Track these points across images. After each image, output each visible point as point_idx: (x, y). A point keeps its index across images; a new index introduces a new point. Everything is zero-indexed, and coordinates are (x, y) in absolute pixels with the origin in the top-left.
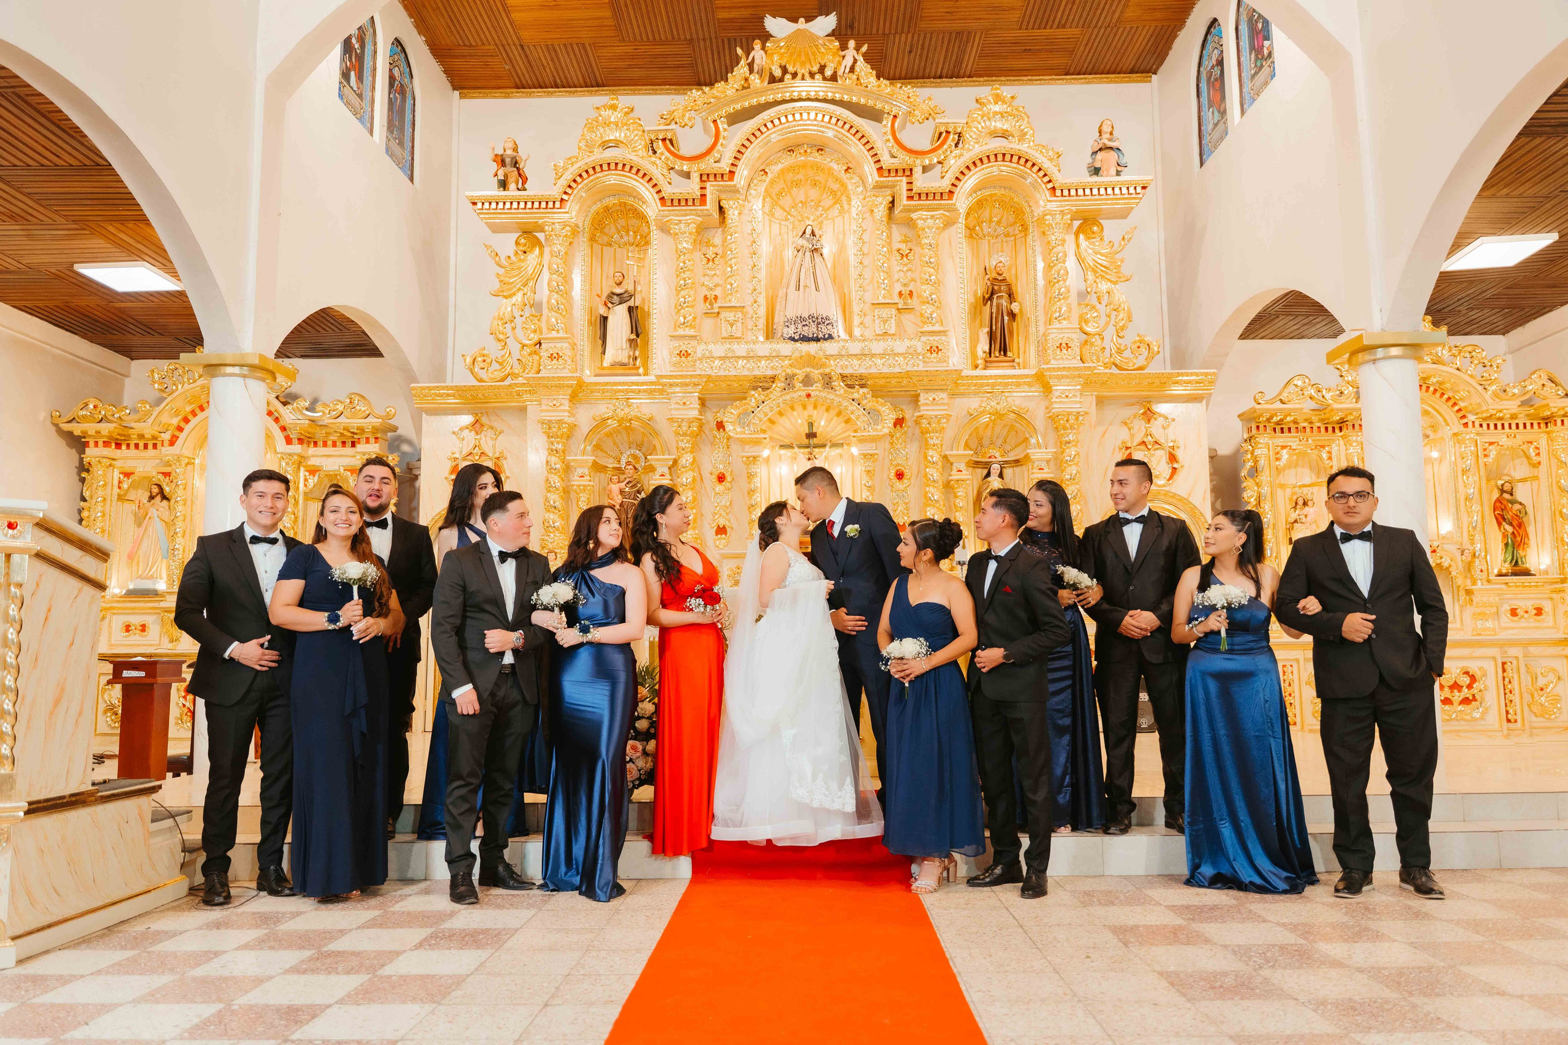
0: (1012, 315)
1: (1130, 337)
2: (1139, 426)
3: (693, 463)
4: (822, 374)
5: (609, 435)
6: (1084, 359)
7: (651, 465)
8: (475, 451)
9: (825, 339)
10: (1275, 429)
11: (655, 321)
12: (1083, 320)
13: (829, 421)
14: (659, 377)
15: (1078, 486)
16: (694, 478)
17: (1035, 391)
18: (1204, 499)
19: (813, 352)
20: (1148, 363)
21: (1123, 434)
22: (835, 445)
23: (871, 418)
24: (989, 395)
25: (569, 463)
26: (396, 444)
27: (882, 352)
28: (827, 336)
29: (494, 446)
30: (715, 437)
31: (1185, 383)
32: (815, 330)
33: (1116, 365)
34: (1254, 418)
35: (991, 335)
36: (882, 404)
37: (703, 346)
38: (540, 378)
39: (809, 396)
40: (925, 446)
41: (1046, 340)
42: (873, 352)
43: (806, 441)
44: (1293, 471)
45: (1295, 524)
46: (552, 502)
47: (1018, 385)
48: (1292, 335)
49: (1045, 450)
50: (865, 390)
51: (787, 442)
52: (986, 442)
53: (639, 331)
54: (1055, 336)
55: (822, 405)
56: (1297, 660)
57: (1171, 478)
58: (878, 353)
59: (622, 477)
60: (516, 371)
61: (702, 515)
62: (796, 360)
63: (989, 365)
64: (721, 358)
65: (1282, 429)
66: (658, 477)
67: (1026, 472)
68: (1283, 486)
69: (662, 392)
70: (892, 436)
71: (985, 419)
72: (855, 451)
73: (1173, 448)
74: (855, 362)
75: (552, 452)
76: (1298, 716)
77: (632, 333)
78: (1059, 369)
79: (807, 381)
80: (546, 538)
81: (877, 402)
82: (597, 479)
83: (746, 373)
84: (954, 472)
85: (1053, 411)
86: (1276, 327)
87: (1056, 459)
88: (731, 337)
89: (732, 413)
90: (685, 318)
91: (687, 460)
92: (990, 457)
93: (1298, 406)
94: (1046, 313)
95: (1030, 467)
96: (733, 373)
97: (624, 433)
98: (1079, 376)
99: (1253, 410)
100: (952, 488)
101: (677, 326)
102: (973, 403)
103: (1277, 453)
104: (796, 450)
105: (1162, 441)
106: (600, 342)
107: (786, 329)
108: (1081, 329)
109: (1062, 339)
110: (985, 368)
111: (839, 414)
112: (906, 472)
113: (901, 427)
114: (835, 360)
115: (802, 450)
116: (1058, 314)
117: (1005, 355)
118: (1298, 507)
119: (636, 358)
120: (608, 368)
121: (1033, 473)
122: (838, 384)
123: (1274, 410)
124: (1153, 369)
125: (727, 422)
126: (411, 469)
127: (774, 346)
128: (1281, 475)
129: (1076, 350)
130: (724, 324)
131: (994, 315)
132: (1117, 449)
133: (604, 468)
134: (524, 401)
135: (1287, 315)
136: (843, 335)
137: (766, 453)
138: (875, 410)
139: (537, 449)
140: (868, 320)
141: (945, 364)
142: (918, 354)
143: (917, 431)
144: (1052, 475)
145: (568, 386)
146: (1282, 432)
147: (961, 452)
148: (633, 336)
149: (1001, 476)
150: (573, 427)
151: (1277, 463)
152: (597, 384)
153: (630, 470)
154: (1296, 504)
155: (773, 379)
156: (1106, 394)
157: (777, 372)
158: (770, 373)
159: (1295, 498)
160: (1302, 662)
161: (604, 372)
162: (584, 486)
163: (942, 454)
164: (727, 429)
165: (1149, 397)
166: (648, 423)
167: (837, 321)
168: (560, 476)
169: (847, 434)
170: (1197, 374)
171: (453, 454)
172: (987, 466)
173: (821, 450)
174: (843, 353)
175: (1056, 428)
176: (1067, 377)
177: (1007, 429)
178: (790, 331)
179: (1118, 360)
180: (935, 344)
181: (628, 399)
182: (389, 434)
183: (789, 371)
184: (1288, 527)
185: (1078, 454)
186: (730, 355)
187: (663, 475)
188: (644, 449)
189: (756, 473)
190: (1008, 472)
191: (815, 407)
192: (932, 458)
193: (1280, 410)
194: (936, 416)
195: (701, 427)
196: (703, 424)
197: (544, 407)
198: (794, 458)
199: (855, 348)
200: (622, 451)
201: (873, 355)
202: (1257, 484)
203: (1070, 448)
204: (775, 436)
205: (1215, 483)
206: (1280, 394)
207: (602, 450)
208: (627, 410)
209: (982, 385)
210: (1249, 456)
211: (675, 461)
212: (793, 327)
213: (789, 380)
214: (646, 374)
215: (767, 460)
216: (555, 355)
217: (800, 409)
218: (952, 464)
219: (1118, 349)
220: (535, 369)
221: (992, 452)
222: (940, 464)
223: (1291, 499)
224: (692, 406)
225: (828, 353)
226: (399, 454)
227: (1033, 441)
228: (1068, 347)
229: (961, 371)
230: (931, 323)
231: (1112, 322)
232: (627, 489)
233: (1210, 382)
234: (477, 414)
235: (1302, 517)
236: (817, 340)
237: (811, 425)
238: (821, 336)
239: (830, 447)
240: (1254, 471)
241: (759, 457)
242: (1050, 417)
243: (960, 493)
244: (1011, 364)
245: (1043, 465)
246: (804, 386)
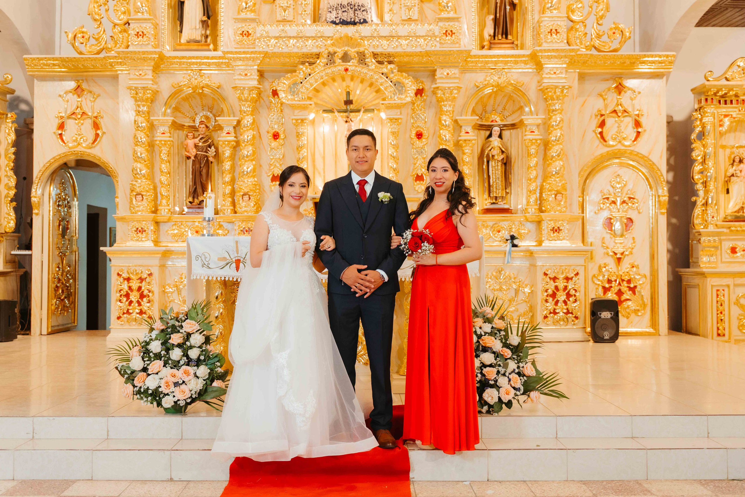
0: (513, 6)
1: (608, 24)
2: (612, 98)
3: (253, 124)
4: (357, 53)
5: (186, 99)
6: (569, 42)
7: (219, 124)
8: (77, 111)
9: (361, 23)
10: (720, 102)
11: (223, 6)
12: (570, 10)
13: (363, 91)
14: (224, 52)
15: (561, 146)
16: (253, 135)
17: (529, 69)
18: (661, 157)
19: (350, 35)
20: (621, 46)
21: (599, 104)
22: (367, 111)
23: (397, 89)
24: (493, 71)
25: (153, 122)
26: (15, 103)
27: (407, 34)
28: (362, 21)
29: (93, 108)
30: (271, 102)
31: (650, 63)
32: (352, 16)
33: (595, 48)
34: (704, 93)
35: (496, 21)
36: (406, 78)
37: (261, 27)
38: (128, 53)
39: (346, 70)
40: (440, 112)
41: (539, 26)
42: (400, 34)
43: (344, 107)
44: (732, 135)
45: (732, 178)
46: (139, 154)
47: (516, 62)
48: (737, 24)
49: (536, 117)
50: (392, 66)
51: (329, 107)
52: (489, 108)
53: (210, 14)
54: (547, 24)
55: (358, 77)
56: (728, 286)
57: (636, 139)
58: (403, 35)
59: (196, 134)
60: (110, 46)
61: (260, 166)
62: (337, 40)
63: (493, 46)
64: (276, 38)
65: (726, 101)
66: (224, 134)
67: (520, 134)
68: (724, 147)
69: (228, 65)
70: (414, 104)
71: (488, 91)
72: (383, 115)
73: (638, 115)
74: (385, 42)
75: (138, 113)
76: (727, 329)
77: (204, 15)
78: (549, 51)
79: (345, 58)
80: (134, 183)
81: (402, 76)
82: (176, 135)
83: (296, 50)
84: (463, 132)
85: (543, 85)
86: (725, 17)
87: (544, 124)
88: (284, 21)
89: (284, 83)
90: (246, 5)
91: (248, 121)
92: (492, 121)
93: (739, 83)
94: (540, 4)
95: (524, 130)
96: (286, 50)
97: (198, 98)
98: (566, 57)
99: (704, 86)
100: (461, 146)
101: (240, 10)
102: (479, 78)
103: (721, 121)
104: (336, 114)
105: (630, 109)
106: (178, 22)
107: (329, 15)
108: (568, 18)
109: (552, 25)
110: (490, 48)
111: (371, 85)
112: (425, 133)
113: (421, 96)
114: (368, 40)
115: (342, 114)
116: (550, 5)
117: (506, 38)
118: (735, 164)
119: (207, 37)
120: (184, 44)
121: (525, 135)
122: (371, 62)
123: (721, 85)
124: (626, 51)
125: (281, 90)
126: (28, 124)
127: (319, 28)
128: (723, 137)
129: (563, 36)
130: (278, 10)
131: (498, 5)
132: (594, 117)
133: (181, 127)
134: (117, 71)
135: (734, 8)
136: (375, 20)
137: (312, 116)
138: (399, 83)
139: (127, 111)
140: (396, 8)
141: (457, 45)
142: (436, 37)
143: (434, 100)
144: (541, 137)
145: (150, 59)
146: (726, 103)
147: (469, 117)
148: (205, 18)
149: (500, 136)
150: (156, 93)
151: (721, 129)
152: (175, 57)
153: (202, 128)
154: (734, 161)
155: (318, 56)
156: (586, 71)
157: (321, 50)
158: (315, 50)
159: (733, 157)
160: (732, 287)
161: (181, 47)
162: (165, 141)
163: (454, 118)
164: (280, 97)
165: (621, 74)
166: (217, 90)
167: (370, 8)
168: (145, 133)
169: (377, 101)
170: (660, 56)
171: (60, 113)
172: (489, 128)
173: (357, 114)
174: (375, 35)
175: (546, 99)
176: (555, 57)
177: (506, 98)
178: (332, 16)
179: (597, 43)
180: (449, 29)
181: (201, 70)
182: (9, 96)
183: (331, 49)
184: (726, 179)
185: (562, 120)
186: (283, 35)
187: (228, 133)
188: (214, 111)
189: (303, 134)
190: (506, 134)
191: (352, 79)
192: (445, 121)
193: (725, 85)
194: (449, 88)
195: (259, 94)
196: (262, 91)
197: (132, 76)
198: (335, 120)
199: (385, 31)
200: (197, 112)
201: (399, 37)
202: (704, 146)
203: (555, 115)
204: (319, 102)
205: (670, 143)
206: (725, 73)
207: (180, 112)
208: (199, 79)
209: (487, 63)
210: (698, 123)
211: (239, 122)
212: (334, 12)
213: (331, 55)
214: (215, 50)
215: (313, 122)
216: (140, 33)
217: (339, 80)
218: (461, 127)
219: (597, 34)
220: (125, 44)
221: (494, 117)
222: (452, 127)
223: (729, 158)
224: (252, 77)
225: (362, 35)
226: (17, 111)
227: (527, 109)
228: (557, 32)
229: (470, 51)
230: (446, 10)
231: (594, 12)
232: (200, 144)
233: (670, 63)
234: (78, 81)
235: (738, 172)
236: (354, 23)
237: (348, 93)
238: (357, 20)
239: (364, 112)
240: (702, 135)
241: (305, 119)
242: (540, 90)
243: (467, 150)
244: (511, 45)
245: (534, 128)
246: (343, 62)
